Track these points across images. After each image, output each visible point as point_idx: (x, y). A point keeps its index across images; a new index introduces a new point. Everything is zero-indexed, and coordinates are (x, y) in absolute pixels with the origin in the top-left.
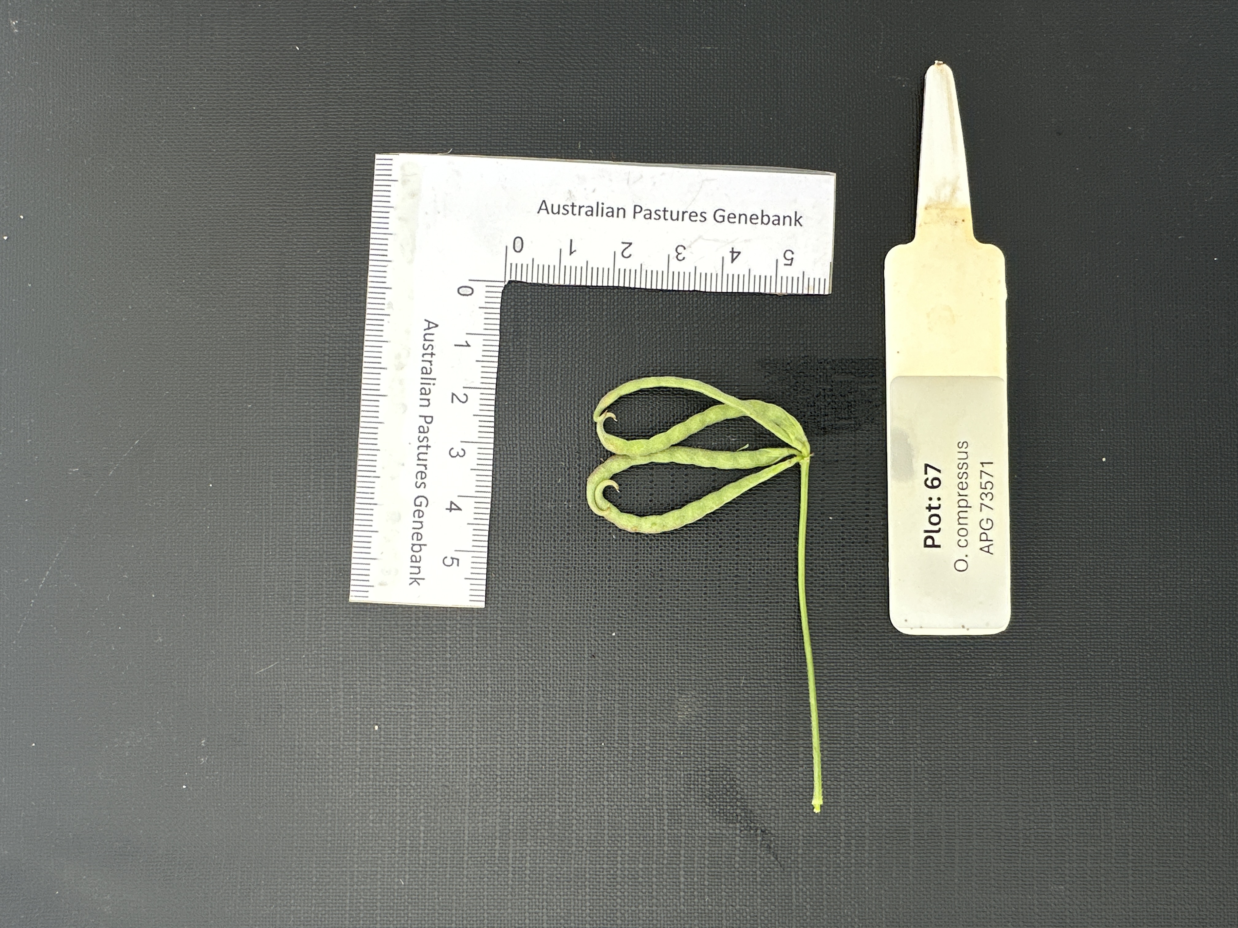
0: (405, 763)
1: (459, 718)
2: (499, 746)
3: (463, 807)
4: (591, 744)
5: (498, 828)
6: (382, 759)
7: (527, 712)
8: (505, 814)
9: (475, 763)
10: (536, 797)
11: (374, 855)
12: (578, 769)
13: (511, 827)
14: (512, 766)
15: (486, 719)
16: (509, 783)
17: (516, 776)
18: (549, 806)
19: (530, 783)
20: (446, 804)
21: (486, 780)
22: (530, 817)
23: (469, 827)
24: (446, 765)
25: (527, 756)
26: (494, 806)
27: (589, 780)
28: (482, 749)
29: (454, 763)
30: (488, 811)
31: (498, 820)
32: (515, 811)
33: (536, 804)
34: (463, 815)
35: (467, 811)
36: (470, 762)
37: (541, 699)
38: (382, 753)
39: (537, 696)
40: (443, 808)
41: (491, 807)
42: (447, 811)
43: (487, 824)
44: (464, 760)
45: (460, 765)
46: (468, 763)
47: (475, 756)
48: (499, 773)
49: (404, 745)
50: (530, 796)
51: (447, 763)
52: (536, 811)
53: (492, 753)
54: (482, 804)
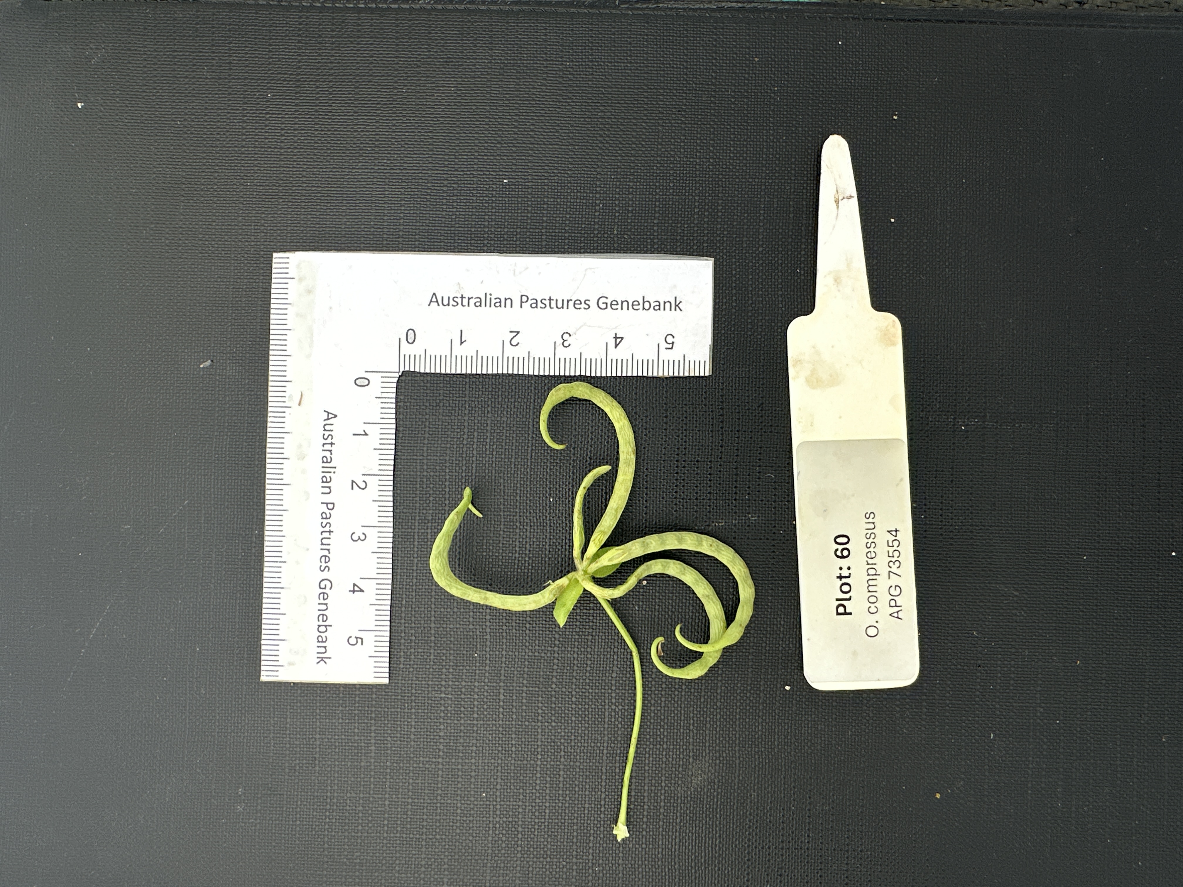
0: (431, 817)
24: (470, 821)
38: (410, 807)
44: (488, 815)
45: (483, 821)
49: (431, 800)
51: (471, 818)
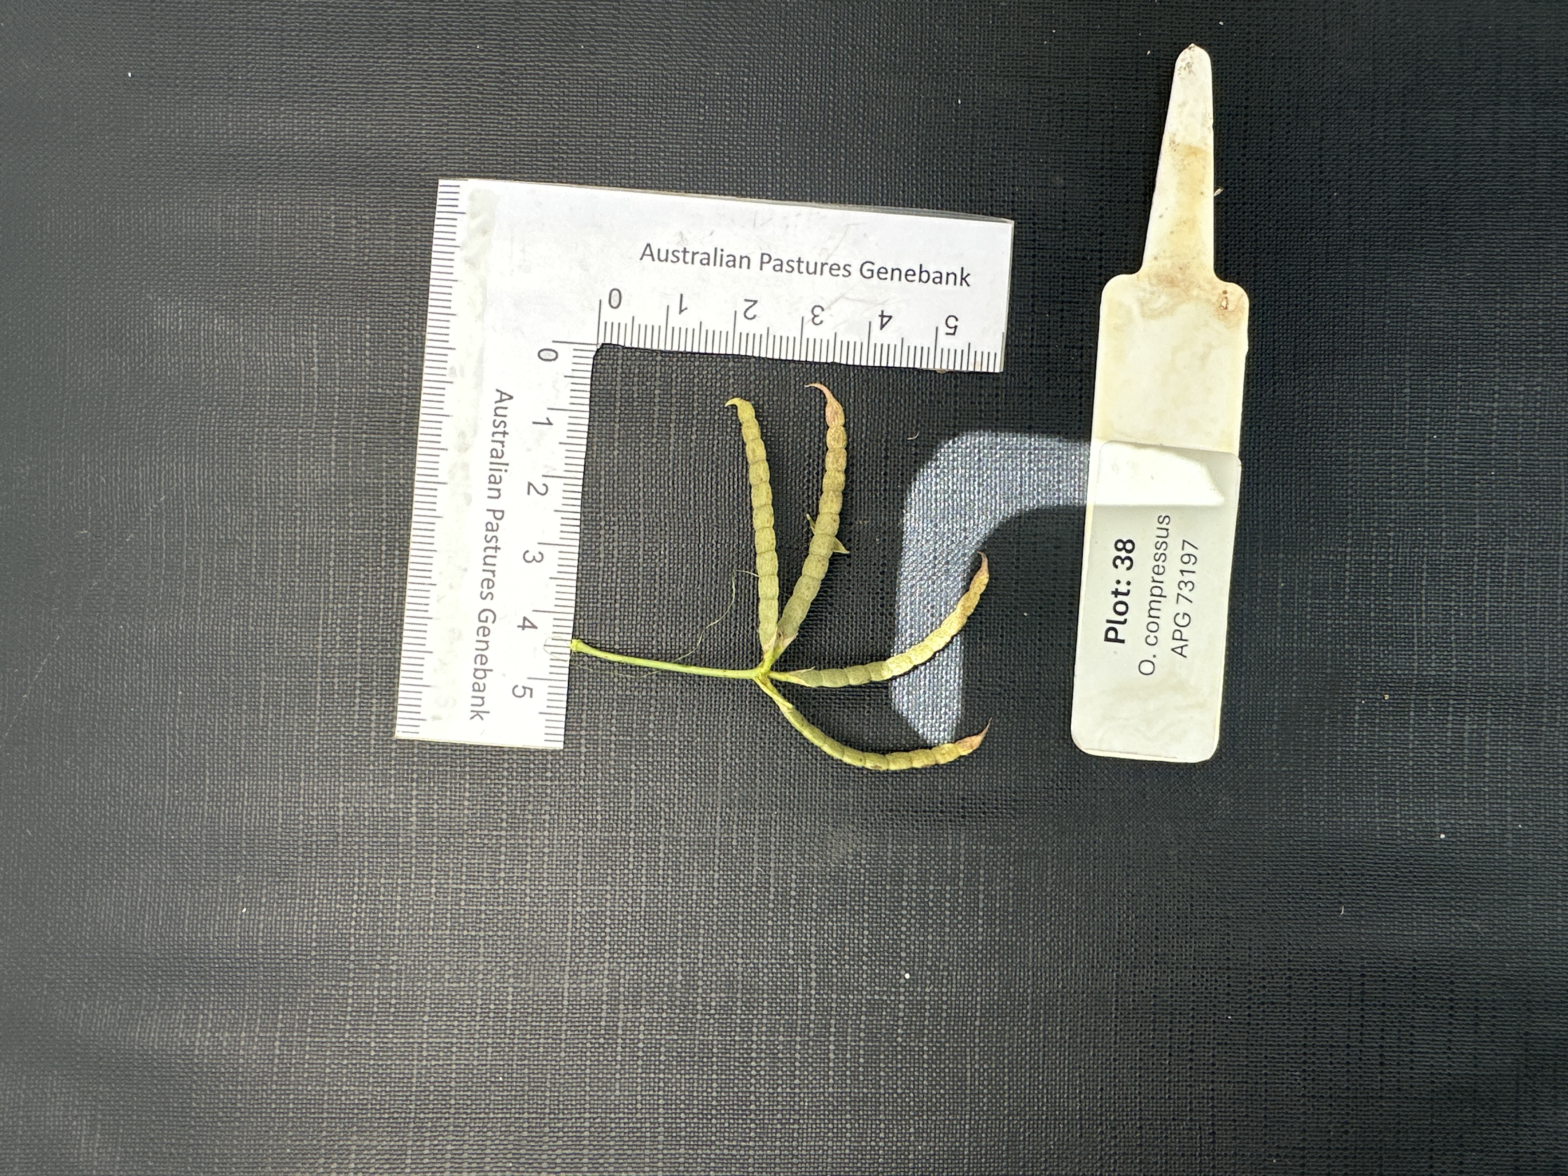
1: (561, 852)
2: (609, 888)
3: (563, 964)
4: (723, 888)
5: (605, 990)
6: (463, 903)
7: (645, 847)
8: (614, 972)
9: (579, 909)
10: (654, 952)
11: (449, 1023)
12: (707, 919)
13: (622, 989)
14: (625, 913)
15: (593, 854)
16: (620, 934)
17: (629, 926)
18: (670, 963)
19: (646, 934)
20: (542, 960)
21: (591, 930)
22: (645, 977)
23: (568, 989)
25: (643, 901)
26: (601, 963)
27: (719, 932)
28: (588, 892)
29: (553, 908)
30: (594, 968)
31: (606, 981)
32: (627, 969)
33: (654, 960)
34: (562, 973)
35: (567, 969)
36: (573, 907)
37: (662, 830)
39: (658, 826)
40: (537, 964)
41: (598, 964)
42: (542, 968)
43: (592, 985)
46: (570, 909)
47: (579, 900)
48: (608, 922)
50: (646, 951)
52: (653, 969)
53: (600, 897)
54: (586, 960)
